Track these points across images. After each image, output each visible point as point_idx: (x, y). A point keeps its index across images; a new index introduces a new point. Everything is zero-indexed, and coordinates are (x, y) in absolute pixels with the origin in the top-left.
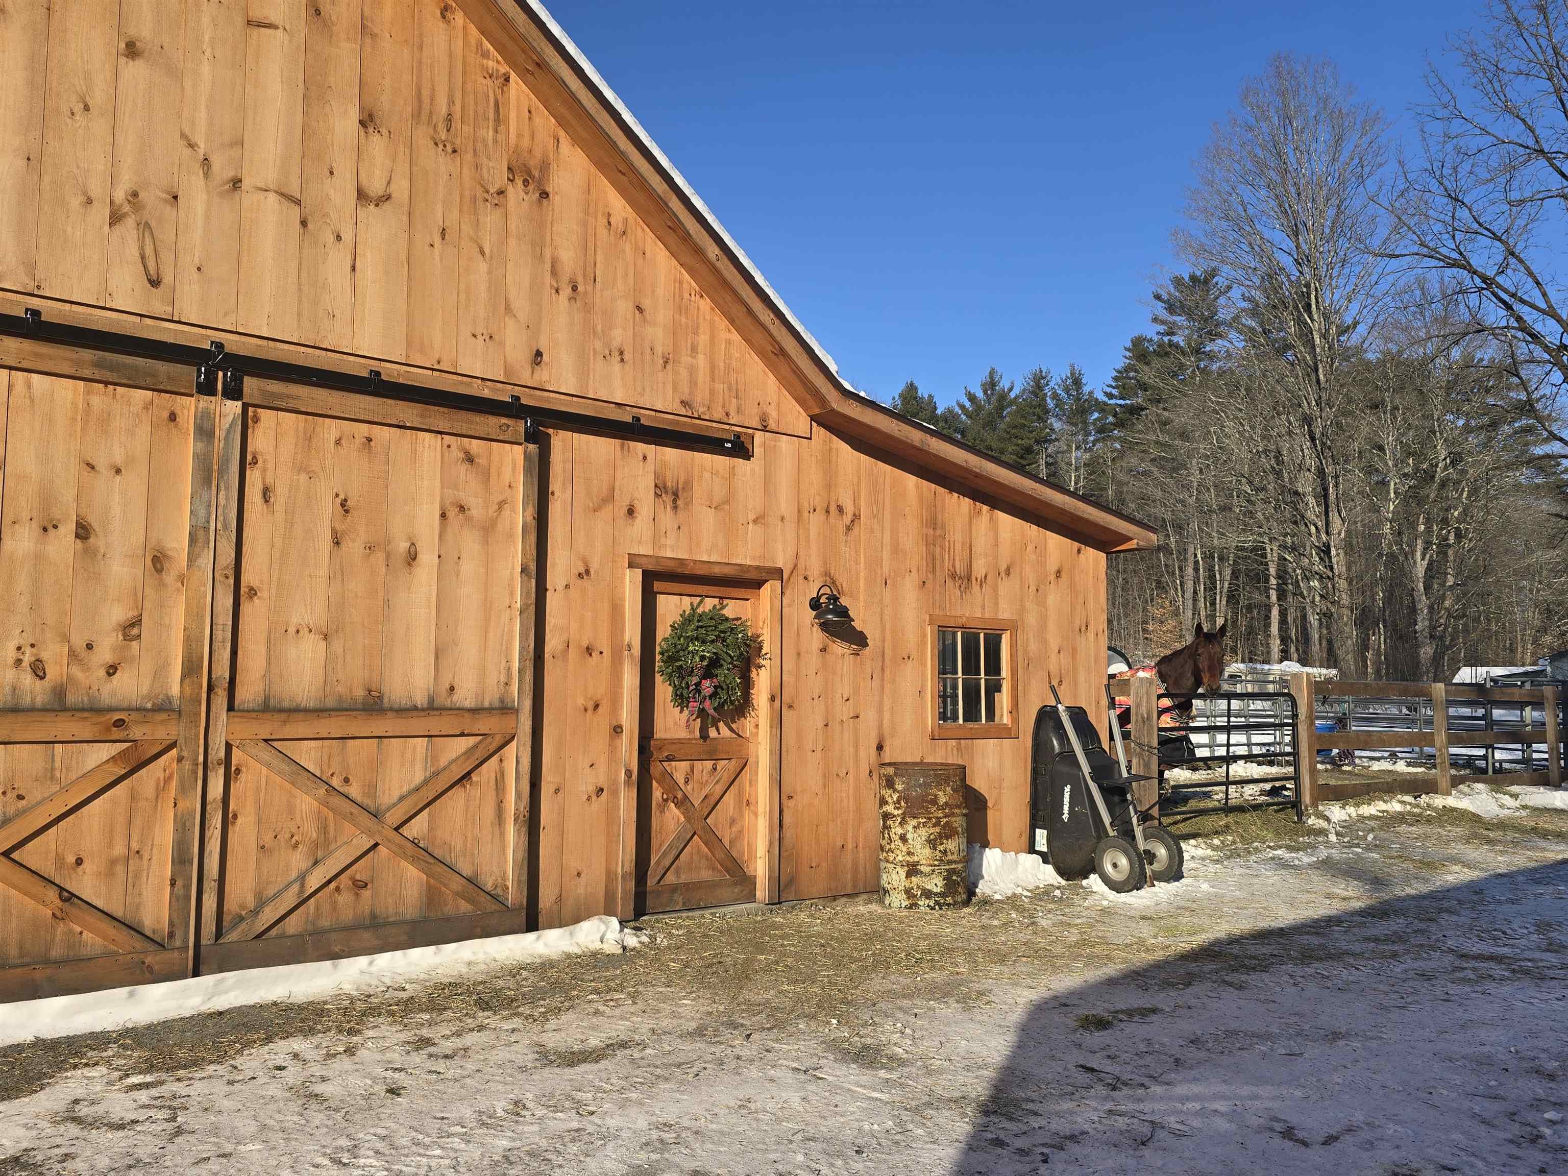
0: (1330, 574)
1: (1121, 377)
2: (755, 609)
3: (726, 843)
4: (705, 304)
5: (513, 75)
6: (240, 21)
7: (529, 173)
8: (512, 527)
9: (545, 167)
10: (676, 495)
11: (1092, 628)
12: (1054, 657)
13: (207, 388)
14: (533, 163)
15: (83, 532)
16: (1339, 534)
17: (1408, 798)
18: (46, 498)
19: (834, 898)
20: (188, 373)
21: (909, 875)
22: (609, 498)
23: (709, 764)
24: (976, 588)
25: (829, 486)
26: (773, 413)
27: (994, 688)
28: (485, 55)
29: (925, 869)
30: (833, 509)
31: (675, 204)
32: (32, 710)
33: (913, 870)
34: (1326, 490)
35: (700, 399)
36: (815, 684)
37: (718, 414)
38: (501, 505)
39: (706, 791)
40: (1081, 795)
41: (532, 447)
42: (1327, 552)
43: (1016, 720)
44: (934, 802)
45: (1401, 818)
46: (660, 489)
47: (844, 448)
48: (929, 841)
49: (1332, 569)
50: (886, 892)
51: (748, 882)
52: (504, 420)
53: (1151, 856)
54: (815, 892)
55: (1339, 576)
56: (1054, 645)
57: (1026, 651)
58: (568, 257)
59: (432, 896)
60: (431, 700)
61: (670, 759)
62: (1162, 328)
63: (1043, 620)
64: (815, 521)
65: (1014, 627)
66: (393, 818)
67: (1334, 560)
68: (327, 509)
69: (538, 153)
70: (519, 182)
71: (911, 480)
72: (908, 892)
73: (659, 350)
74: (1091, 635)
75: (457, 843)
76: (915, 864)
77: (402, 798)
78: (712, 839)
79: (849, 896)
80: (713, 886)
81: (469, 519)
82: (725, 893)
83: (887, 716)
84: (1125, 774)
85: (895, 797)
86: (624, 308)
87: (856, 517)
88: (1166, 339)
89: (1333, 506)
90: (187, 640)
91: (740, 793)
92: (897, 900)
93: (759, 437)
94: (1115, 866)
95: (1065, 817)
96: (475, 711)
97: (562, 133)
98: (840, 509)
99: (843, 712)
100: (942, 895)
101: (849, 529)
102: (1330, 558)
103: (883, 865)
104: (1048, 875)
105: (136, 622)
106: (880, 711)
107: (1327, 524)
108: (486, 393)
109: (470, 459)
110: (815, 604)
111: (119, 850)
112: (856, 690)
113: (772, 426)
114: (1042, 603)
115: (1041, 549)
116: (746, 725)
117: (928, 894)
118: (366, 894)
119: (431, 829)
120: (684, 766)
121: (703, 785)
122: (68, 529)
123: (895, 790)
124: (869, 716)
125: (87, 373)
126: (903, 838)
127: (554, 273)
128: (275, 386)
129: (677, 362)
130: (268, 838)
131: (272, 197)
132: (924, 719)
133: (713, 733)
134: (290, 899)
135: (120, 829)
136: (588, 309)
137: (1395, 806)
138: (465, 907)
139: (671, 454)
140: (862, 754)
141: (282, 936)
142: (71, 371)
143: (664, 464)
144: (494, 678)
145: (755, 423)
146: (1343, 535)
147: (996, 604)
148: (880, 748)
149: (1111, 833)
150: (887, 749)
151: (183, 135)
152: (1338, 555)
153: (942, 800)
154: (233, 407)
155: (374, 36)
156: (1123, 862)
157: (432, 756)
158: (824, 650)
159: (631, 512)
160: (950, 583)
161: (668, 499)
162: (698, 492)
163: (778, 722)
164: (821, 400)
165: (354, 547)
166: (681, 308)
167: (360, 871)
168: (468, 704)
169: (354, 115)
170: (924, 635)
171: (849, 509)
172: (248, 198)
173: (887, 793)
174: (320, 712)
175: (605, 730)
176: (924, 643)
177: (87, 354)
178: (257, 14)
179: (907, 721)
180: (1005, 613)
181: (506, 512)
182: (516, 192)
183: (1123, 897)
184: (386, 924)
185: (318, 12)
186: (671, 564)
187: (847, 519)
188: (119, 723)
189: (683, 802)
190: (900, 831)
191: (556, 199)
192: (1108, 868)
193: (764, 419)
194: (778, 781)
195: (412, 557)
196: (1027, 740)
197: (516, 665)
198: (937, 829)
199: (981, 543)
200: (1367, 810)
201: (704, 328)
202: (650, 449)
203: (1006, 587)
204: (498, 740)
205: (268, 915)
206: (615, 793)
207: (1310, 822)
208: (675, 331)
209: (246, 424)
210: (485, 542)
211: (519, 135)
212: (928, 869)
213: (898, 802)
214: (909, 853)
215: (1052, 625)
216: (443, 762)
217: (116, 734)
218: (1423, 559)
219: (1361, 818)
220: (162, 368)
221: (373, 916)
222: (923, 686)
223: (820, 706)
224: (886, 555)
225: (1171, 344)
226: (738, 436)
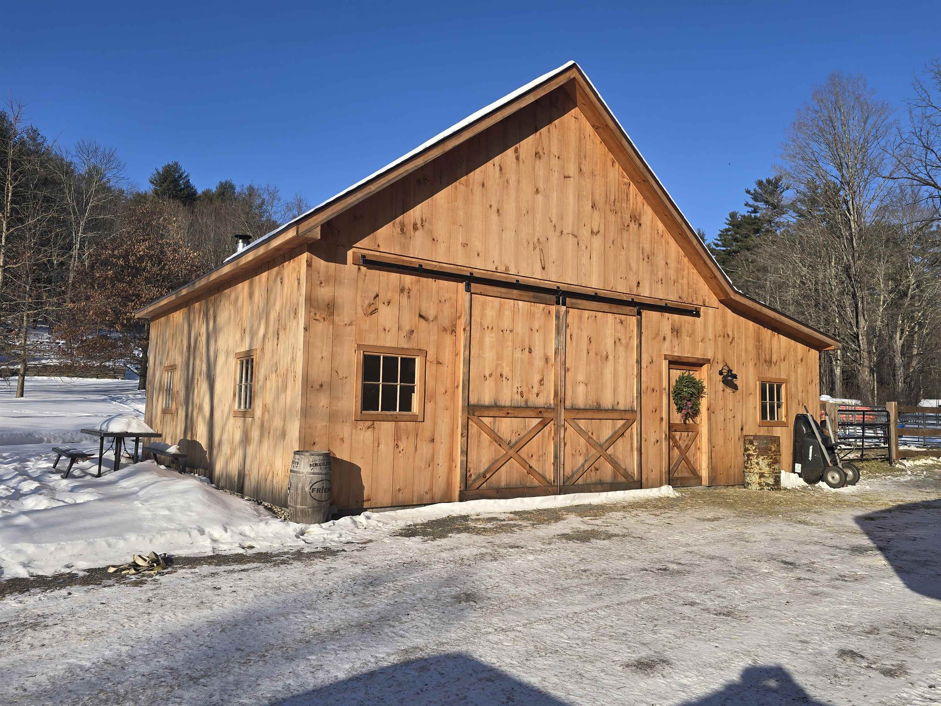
0: (858, 349)
1: (723, 234)
2: (700, 375)
3: (692, 463)
4: (686, 260)
5: (631, 183)
6: (562, 177)
7: (635, 217)
8: (633, 346)
9: (640, 215)
10: (677, 332)
11: (814, 383)
12: (800, 394)
13: (558, 303)
14: (637, 214)
15: (530, 351)
16: (864, 328)
17: (935, 458)
18: (523, 341)
19: (728, 486)
20: (553, 298)
21: (760, 477)
22: (657, 335)
23: (686, 433)
24: (773, 366)
25: (725, 326)
26: (707, 300)
27: (779, 406)
28: (624, 177)
29: (767, 475)
30: (726, 335)
31: (684, 226)
32: (521, 407)
33: (762, 475)
34: (857, 305)
35: (684, 296)
36: (721, 403)
37: (690, 301)
38: (630, 337)
39: (686, 443)
40: (817, 449)
41: (639, 317)
42: (857, 337)
43: (787, 420)
44: (770, 450)
45: (933, 466)
46: (673, 330)
47: (729, 311)
48: (768, 465)
49: (859, 346)
50: (748, 484)
51: (700, 478)
52: (631, 308)
53: (846, 475)
54: (722, 483)
55: (864, 351)
56: (800, 389)
57: (791, 391)
58: (647, 247)
59: (615, 476)
60: (613, 407)
61: (676, 431)
62: (750, 209)
63: (796, 378)
64: (720, 340)
65: (786, 381)
66: (605, 447)
67: (861, 342)
68: (585, 341)
69: (638, 210)
70: (633, 221)
71: (751, 323)
72: (760, 484)
73: (672, 278)
74: (814, 385)
75: (621, 456)
76: (763, 473)
77: (607, 441)
78: (688, 462)
79: (732, 486)
80: (689, 479)
81: (621, 343)
82: (692, 482)
83: (744, 416)
84: (833, 442)
85: (754, 448)
86: (662, 263)
87: (733, 338)
88: (753, 215)
89: (860, 313)
90: (555, 385)
91: (696, 446)
92: (755, 487)
93: (702, 309)
94: (833, 478)
95: (810, 458)
96: (625, 411)
97: (645, 202)
98: (728, 335)
99: (730, 415)
100: (773, 485)
101: (731, 343)
102: (858, 341)
103: (746, 474)
104: (801, 482)
105: (542, 380)
106: (742, 415)
107: (857, 322)
108: (625, 298)
109: (622, 322)
110: (721, 373)
111: (541, 453)
112: (734, 406)
113: (707, 304)
114: (796, 372)
115: (795, 350)
116: (698, 419)
117: (768, 485)
118: (598, 472)
119: (614, 451)
120: (678, 433)
121: (685, 441)
122: (527, 350)
123: (754, 445)
124: (739, 417)
125: (531, 300)
126: (758, 464)
127: (643, 253)
128: (574, 301)
129: (678, 282)
130: (574, 452)
131: (571, 236)
132: (756, 419)
133: (687, 422)
134: (580, 473)
135: (541, 447)
136: (652, 265)
137: (929, 462)
138: (623, 479)
139: (676, 317)
140: (736, 431)
141: (578, 485)
142: (527, 300)
143: (674, 321)
144: (629, 400)
145: (701, 304)
146: (865, 329)
147: (780, 373)
148: (742, 429)
149: (830, 465)
150: (744, 429)
151: (550, 218)
152: (863, 339)
153: (773, 449)
154: (564, 308)
155: (595, 175)
156: (837, 476)
157: (614, 426)
158: (723, 391)
159: (664, 339)
160: (764, 364)
161: (675, 333)
162: (684, 330)
163: (709, 418)
164: (727, 294)
165: (592, 354)
166: (679, 262)
167: (596, 465)
168: (622, 408)
169: (590, 204)
170: (756, 385)
171: (731, 336)
172: (564, 237)
173: (749, 446)
174: (585, 410)
175: (659, 419)
176: (756, 389)
177: (531, 294)
178: (566, 175)
179: (751, 419)
180: (783, 376)
181: (631, 341)
182: (632, 225)
183: (837, 490)
184: (604, 483)
185: (581, 170)
186: (677, 358)
187: (730, 340)
188: (540, 412)
189: (679, 447)
190: (756, 461)
191: (643, 226)
192: (830, 479)
193: (704, 302)
194: (710, 440)
195: (607, 357)
196: (792, 427)
197: (635, 395)
198: (772, 460)
199: (775, 347)
200: (918, 463)
201: (686, 269)
202: (669, 315)
203: (783, 366)
204: (631, 421)
205: (576, 477)
206: (661, 442)
207: (897, 466)
208: (677, 271)
209: (567, 312)
210: (626, 352)
211: (633, 204)
212: (768, 475)
213: (755, 449)
214: (760, 469)
215: (799, 381)
216: (617, 428)
217: (540, 416)
218: (900, 339)
219: (916, 466)
220: (548, 296)
221: (600, 480)
222: (756, 405)
223: (722, 412)
224: (743, 353)
225: (756, 218)
226: (696, 309)
